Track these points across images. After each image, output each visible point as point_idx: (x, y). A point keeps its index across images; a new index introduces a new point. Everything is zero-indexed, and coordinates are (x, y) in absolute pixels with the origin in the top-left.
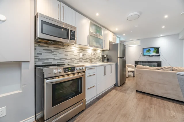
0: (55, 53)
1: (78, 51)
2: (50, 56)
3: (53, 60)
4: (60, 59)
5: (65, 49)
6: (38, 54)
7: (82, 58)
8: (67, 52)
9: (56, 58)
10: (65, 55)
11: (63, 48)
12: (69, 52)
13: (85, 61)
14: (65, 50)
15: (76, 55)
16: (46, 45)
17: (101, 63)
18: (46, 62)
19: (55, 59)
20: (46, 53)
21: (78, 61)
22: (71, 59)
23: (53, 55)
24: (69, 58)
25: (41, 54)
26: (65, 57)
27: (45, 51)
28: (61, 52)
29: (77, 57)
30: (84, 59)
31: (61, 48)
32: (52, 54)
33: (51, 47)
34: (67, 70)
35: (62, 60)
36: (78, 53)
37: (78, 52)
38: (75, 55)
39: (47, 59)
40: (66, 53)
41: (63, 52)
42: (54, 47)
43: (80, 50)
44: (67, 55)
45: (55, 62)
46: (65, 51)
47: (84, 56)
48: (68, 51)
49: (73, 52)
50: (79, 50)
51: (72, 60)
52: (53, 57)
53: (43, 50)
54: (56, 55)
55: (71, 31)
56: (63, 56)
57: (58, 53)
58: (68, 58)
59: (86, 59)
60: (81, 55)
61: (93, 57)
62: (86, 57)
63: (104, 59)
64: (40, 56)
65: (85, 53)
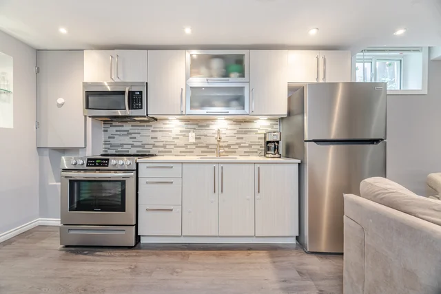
0: (133, 136)
1: (184, 129)
2: (127, 140)
3: (130, 146)
4: (143, 146)
5: (151, 126)
6: (109, 138)
7: (194, 144)
8: (156, 131)
9: (135, 144)
10: (152, 138)
11: (147, 126)
12: (160, 131)
13: (202, 152)
14: (152, 129)
15: (178, 138)
16: (120, 124)
18: (119, 149)
19: (133, 146)
20: (120, 135)
21: (183, 149)
22: (164, 146)
23: (131, 138)
24: (161, 144)
25: (114, 138)
26: (152, 141)
27: (119, 133)
28: (143, 133)
29: (181, 142)
30: (199, 145)
31: (144, 126)
32: (128, 138)
33: (127, 127)
34: (92, 163)
35: (146, 146)
36: (183, 134)
37: (181, 131)
38: (174, 138)
39: (122, 145)
40: (153, 135)
41: (148, 133)
42: (132, 126)
43: (189, 126)
44: (156, 138)
45: (133, 151)
46: (152, 131)
47: (200, 138)
48: (158, 129)
49: (171, 131)
50: (186, 126)
51: (168, 147)
52: (131, 142)
53: (117, 131)
54: (135, 138)
55: (132, 93)
56: (148, 140)
57: (139, 135)
58: (157, 144)
59: (207, 147)
60: (192, 137)
61: (234, 141)
62: (205, 141)
63: (270, 146)
64: (112, 141)
65: (203, 132)
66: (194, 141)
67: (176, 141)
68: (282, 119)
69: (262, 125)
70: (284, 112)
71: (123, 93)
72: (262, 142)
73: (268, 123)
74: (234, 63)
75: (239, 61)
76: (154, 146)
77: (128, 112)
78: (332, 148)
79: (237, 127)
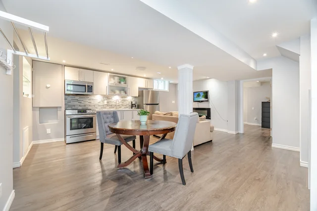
0: (80, 101)
2: (76, 103)
3: (78, 106)
4: (85, 106)
6: (68, 102)
8: (91, 100)
13: (109, 108)
14: (89, 99)
17: (131, 109)
18: (73, 107)
19: (80, 106)
20: (73, 101)
21: (102, 107)
24: (93, 105)
25: (70, 102)
26: (89, 104)
28: (85, 100)
29: (101, 104)
30: (108, 105)
36: (102, 101)
40: (89, 101)
41: (87, 100)
43: (105, 98)
44: (91, 102)
47: (108, 103)
49: (97, 100)
50: (103, 98)
51: (96, 106)
52: (79, 104)
55: (88, 86)
56: (87, 103)
57: (83, 101)
59: (111, 106)
60: (105, 102)
61: (120, 104)
62: (111, 104)
63: (132, 106)
64: (69, 104)
65: (110, 100)
66: (106, 104)
67: (99, 104)
68: (135, 97)
69: (129, 99)
70: (137, 95)
71: (85, 86)
72: (130, 104)
73: (132, 98)
74: (123, 78)
75: (124, 78)
76: (90, 105)
77: (86, 93)
78: (148, 106)
79: (122, 99)
